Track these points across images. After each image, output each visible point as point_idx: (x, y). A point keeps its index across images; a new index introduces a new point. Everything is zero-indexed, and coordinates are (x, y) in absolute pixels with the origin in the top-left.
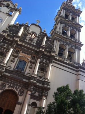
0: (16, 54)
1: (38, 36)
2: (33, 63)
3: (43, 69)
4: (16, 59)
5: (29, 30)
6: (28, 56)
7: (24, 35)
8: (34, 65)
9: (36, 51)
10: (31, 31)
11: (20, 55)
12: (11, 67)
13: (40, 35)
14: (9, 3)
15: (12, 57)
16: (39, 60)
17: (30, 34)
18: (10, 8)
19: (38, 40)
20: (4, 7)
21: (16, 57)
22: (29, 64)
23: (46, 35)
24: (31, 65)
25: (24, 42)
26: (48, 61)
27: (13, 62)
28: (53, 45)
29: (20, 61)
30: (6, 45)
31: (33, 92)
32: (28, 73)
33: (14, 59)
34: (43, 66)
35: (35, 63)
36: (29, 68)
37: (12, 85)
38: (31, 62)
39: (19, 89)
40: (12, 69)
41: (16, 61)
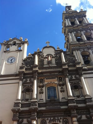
0: (41, 84)
1: (54, 56)
2: (63, 85)
3: (77, 86)
4: (44, 89)
5: (43, 55)
6: (54, 80)
7: (41, 61)
8: (64, 87)
9: (59, 72)
10: (45, 55)
11: (46, 83)
12: (42, 100)
13: (56, 54)
14: (15, 40)
15: (39, 89)
16: (67, 79)
17: (46, 58)
18: (17, 44)
19: (56, 60)
20: (11, 46)
21: (43, 86)
22: (59, 88)
23: (61, 51)
24: (62, 88)
25: (43, 68)
26: (77, 76)
27: (43, 93)
28: (74, 56)
29: (49, 89)
30: (28, 79)
31: (79, 116)
32: (62, 98)
33: (42, 90)
34: (75, 83)
35: (65, 84)
36: (61, 91)
37: (52, 118)
38: (60, 85)
39: (61, 120)
40: (44, 101)
41: (44, 91)
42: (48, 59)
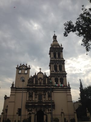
0: (36, 94)
3: (50, 96)
4: (37, 96)
6: (42, 92)
7: (36, 81)
8: (45, 96)
9: (44, 89)
10: (39, 77)
11: (38, 93)
13: (44, 78)
15: (35, 96)
16: (47, 93)
19: (43, 82)
21: (37, 95)
22: (43, 96)
25: (37, 86)
30: (31, 91)
32: (44, 101)
35: (45, 95)
36: (44, 98)
38: (44, 95)
39: (43, 109)
40: (37, 101)
41: (37, 97)
42: (40, 81)
